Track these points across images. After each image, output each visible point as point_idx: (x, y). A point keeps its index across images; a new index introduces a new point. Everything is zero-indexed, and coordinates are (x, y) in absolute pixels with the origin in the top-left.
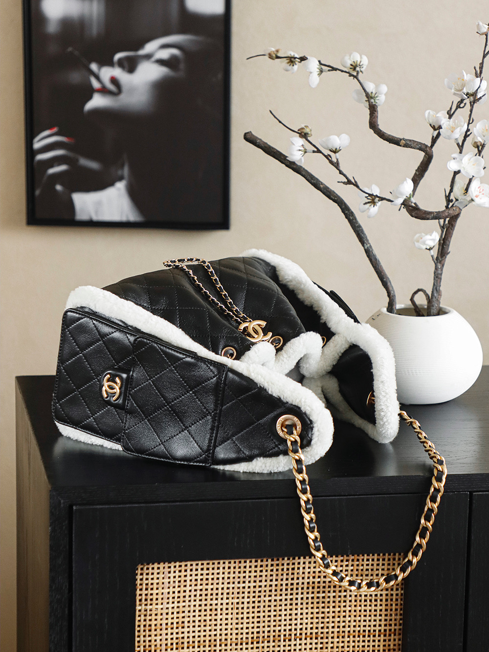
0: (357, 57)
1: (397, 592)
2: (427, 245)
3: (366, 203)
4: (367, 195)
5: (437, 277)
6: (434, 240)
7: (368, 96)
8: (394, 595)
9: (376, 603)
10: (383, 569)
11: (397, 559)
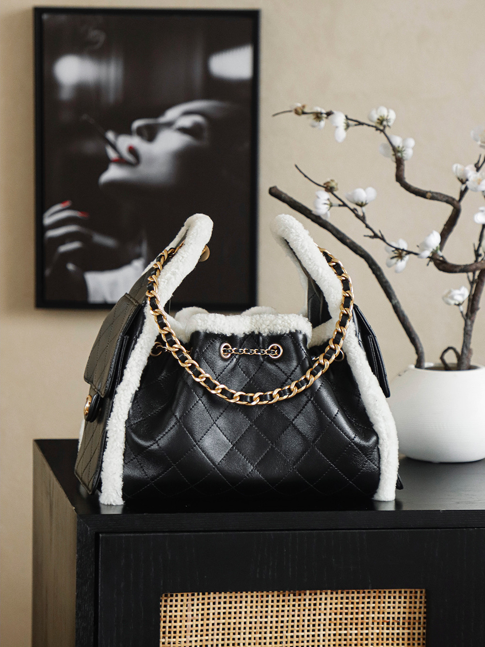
0: (384, 112)
1: (419, 631)
2: (456, 300)
3: (393, 258)
4: (394, 249)
5: (467, 333)
6: (462, 295)
7: (395, 150)
8: (416, 634)
9: (398, 642)
10: (405, 608)
11: (418, 597)
